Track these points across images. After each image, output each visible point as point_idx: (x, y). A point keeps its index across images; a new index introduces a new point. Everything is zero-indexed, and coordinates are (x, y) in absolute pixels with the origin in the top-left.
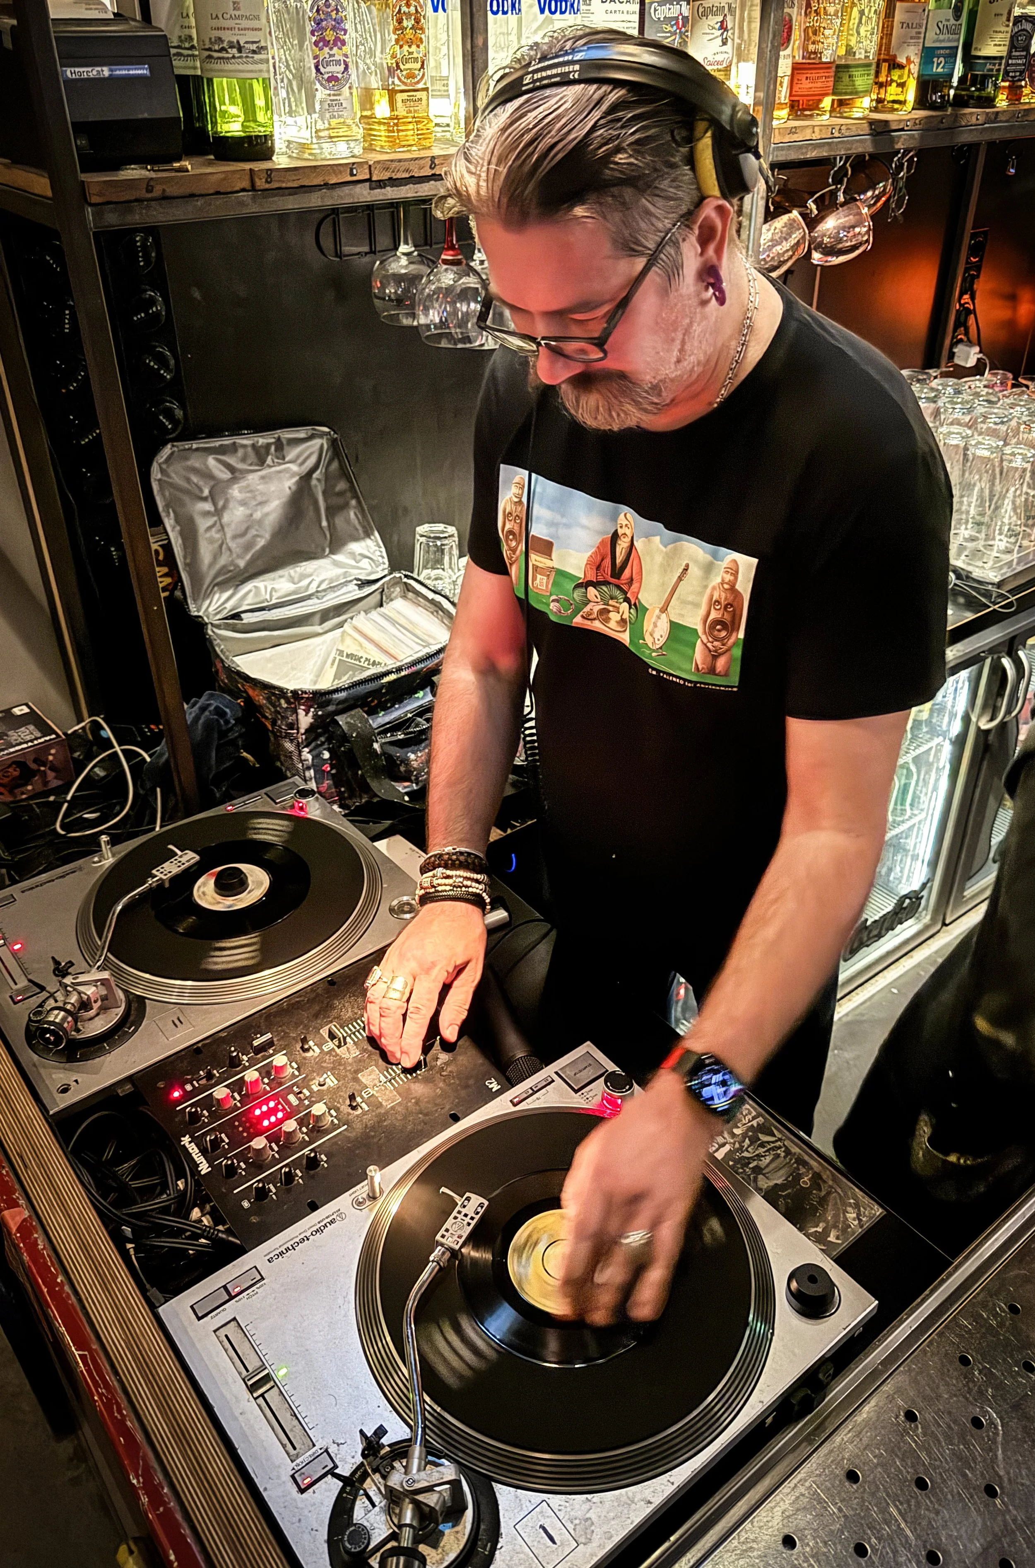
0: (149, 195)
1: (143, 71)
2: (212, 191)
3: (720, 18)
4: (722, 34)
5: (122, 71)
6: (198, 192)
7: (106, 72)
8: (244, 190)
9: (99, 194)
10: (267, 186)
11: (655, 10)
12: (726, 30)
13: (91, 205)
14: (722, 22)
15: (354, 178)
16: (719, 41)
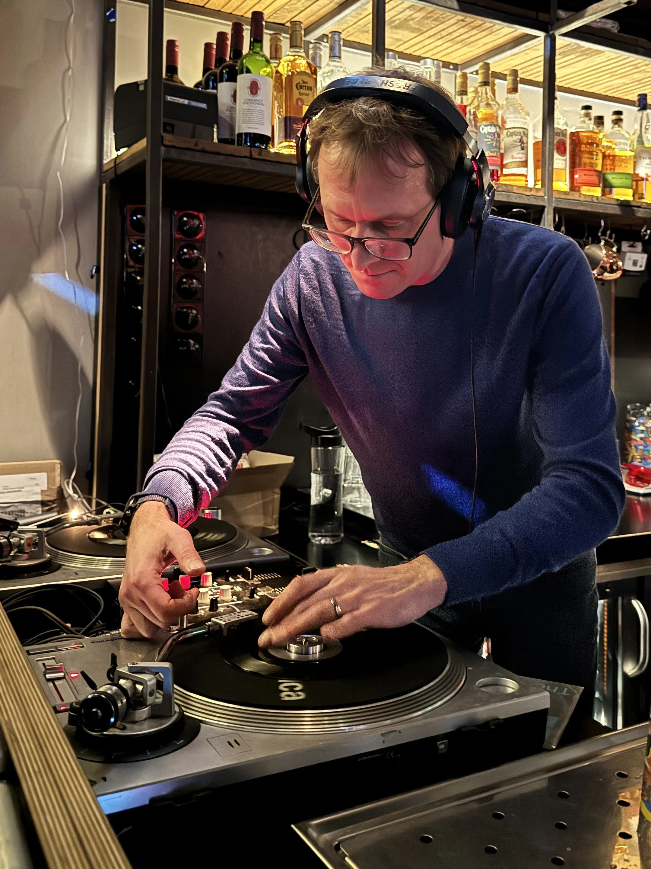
0: (195, 148)
1: (204, 106)
2: (229, 153)
3: (519, 137)
4: (521, 145)
5: (194, 104)
6: (221, 152)
7: (186, 102)
8: (246, 157)
9: (170, 141)
10: (257, 157)
11: (483, 129)
12: (523, 143)
13: (166, 146)
14: (521, 139)
16: (519, 148)
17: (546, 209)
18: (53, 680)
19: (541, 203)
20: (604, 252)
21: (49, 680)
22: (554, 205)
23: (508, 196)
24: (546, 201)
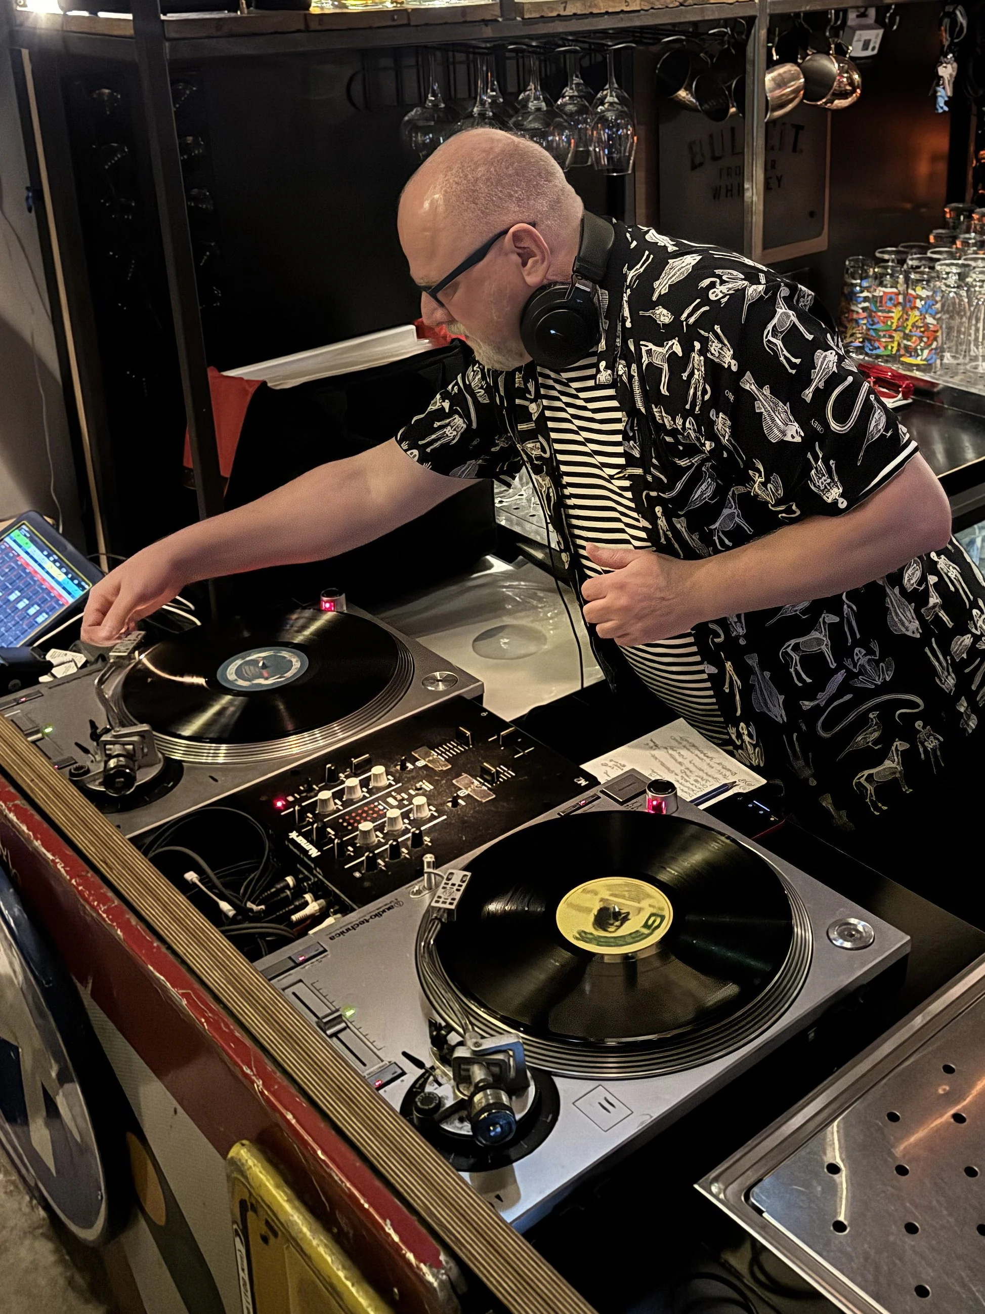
0: (219, 33)
2: (272, 30)
8: (299, 31)
9: (176, 31)
10: (319, 28)
13: (168, 40)
15: (395, 23)
17: (757, 21)
18: (335, 1035)
19: (750, 13)
20: (836, 65)
21: (331, 1036)
22: (768, 11)
23: (702, 10)
24: (758, 7)
